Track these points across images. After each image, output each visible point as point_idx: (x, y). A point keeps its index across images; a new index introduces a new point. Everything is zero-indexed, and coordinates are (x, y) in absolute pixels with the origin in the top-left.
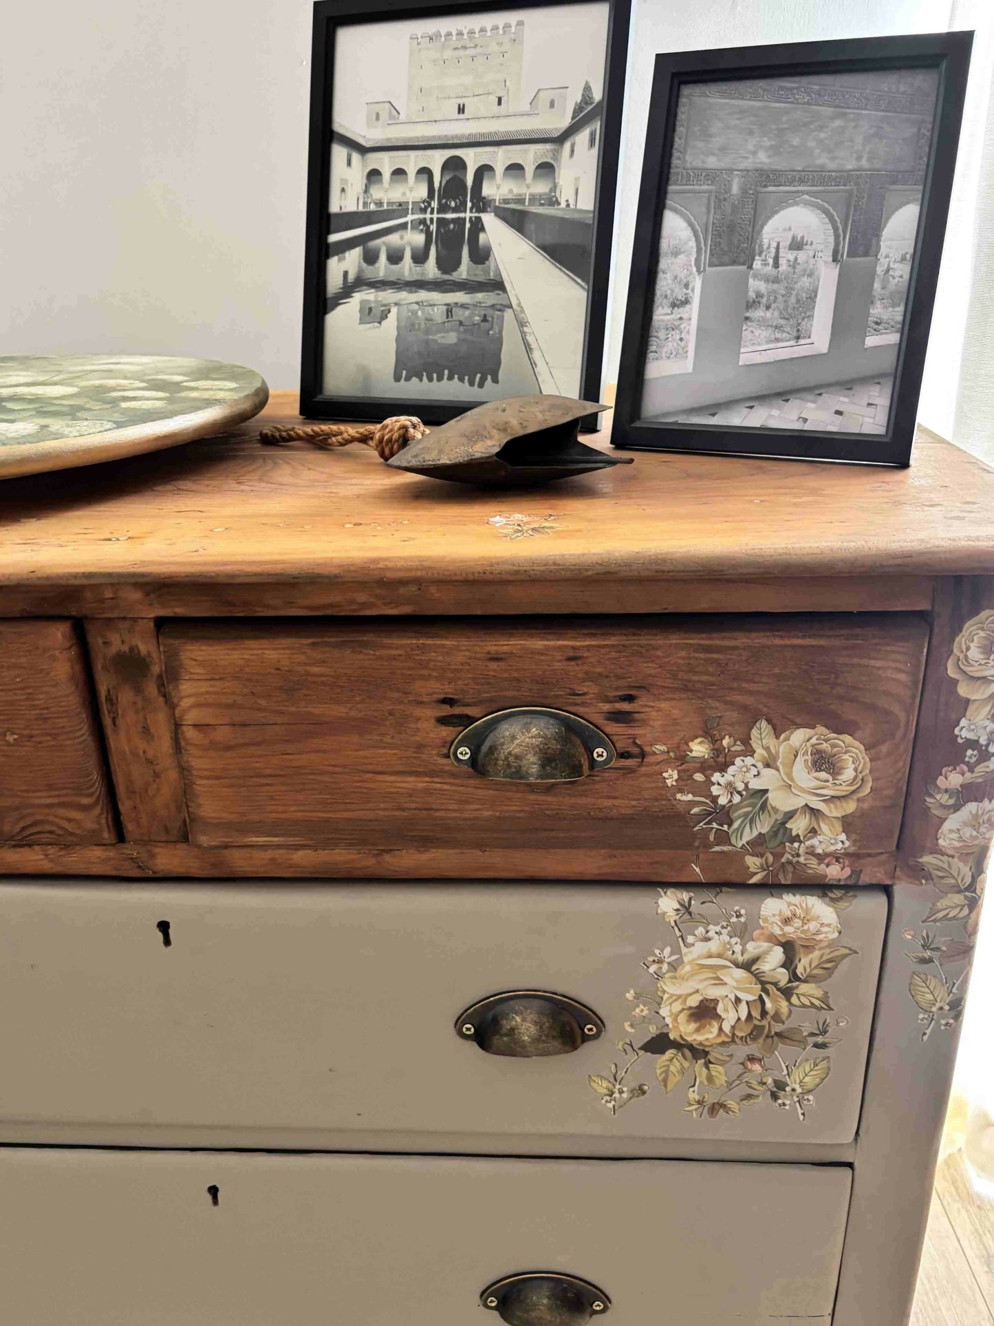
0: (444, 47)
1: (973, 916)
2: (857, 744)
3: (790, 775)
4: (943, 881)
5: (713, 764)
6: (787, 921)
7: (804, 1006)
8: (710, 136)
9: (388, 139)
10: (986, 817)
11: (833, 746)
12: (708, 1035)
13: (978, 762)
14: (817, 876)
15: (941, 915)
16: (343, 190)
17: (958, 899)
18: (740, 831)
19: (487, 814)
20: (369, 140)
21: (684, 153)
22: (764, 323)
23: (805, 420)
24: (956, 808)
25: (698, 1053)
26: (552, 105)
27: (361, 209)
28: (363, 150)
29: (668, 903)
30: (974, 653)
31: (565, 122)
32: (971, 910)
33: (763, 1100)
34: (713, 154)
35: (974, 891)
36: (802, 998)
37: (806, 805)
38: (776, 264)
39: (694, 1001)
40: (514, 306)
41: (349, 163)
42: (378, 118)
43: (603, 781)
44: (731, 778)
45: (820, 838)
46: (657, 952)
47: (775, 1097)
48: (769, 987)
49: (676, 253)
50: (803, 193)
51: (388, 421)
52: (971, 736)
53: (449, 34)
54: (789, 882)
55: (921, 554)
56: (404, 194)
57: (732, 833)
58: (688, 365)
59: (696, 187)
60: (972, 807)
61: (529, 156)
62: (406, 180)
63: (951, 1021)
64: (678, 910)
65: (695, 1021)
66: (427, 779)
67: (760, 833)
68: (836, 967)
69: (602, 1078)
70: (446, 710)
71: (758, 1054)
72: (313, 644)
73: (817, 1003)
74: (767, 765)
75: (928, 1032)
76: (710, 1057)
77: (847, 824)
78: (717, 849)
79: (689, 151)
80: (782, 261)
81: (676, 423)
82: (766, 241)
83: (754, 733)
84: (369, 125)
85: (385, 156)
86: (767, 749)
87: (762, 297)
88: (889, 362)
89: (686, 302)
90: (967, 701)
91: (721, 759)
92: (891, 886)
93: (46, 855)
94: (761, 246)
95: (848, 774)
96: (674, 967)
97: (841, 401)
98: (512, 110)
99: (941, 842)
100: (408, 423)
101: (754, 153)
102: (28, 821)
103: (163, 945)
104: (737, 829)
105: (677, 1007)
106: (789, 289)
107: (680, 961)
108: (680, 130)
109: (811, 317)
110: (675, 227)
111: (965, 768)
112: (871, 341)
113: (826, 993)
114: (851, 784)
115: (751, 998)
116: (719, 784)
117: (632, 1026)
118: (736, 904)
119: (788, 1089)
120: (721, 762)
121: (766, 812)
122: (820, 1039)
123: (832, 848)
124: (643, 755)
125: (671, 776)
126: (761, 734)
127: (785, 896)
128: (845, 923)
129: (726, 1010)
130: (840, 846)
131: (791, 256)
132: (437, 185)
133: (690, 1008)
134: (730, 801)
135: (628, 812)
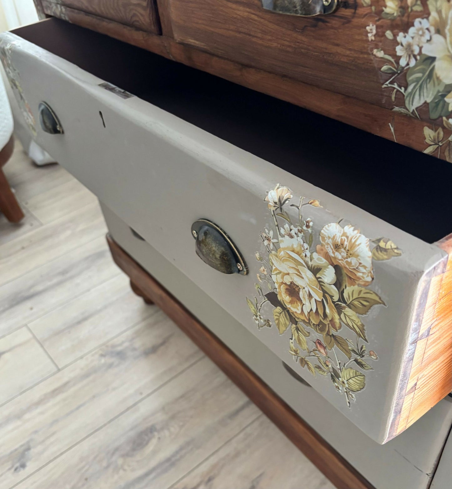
5: (399, 23)
6: (337, 247)
7: (349, 326)
12: (296, 310)
18: (412, 94)
25: (292, 318)
36: (347, 319)
44: (410, 40)
46: (267, 231)
47: (333, 379)
48: (327, 296)
57: (407, 97)
64: (276, 203)
65: (289, 296)
67: (425, 102)
68: (369, 307)
69: (251, 302)
71: (323, 343)
73: (356, 328)
74: (438, 31)
76: (298, 326)
78: (397, 109)
86: (439, 12)
91: (405, 19)
96: (276, 248)
104: (410, 94)
105: (280, 278)
107: (278, 245)
113: (362, 325)
115: (318, 298)
116: (402, 45)
117: (260, 278)
119: (340, 379)
120: (405, 21)
121: (432, 82)
122: (359, 358)
124: (355, 6)
125: (372, 29)
129: (304, 298)
133: (286, 284)
134: (408, 64)
135: (345, 60)
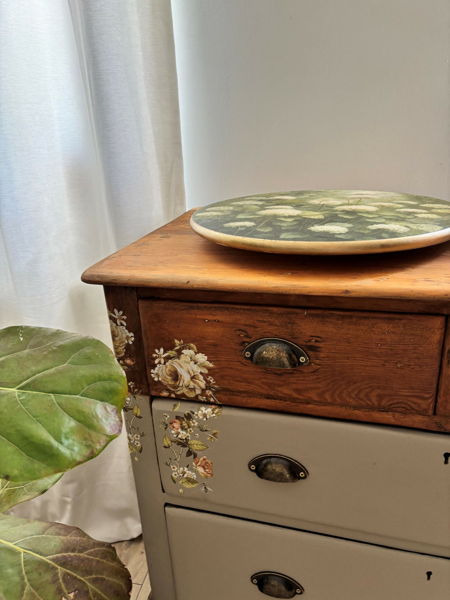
93: (394, 416)
102: (396, 401)
103: (444, 463)
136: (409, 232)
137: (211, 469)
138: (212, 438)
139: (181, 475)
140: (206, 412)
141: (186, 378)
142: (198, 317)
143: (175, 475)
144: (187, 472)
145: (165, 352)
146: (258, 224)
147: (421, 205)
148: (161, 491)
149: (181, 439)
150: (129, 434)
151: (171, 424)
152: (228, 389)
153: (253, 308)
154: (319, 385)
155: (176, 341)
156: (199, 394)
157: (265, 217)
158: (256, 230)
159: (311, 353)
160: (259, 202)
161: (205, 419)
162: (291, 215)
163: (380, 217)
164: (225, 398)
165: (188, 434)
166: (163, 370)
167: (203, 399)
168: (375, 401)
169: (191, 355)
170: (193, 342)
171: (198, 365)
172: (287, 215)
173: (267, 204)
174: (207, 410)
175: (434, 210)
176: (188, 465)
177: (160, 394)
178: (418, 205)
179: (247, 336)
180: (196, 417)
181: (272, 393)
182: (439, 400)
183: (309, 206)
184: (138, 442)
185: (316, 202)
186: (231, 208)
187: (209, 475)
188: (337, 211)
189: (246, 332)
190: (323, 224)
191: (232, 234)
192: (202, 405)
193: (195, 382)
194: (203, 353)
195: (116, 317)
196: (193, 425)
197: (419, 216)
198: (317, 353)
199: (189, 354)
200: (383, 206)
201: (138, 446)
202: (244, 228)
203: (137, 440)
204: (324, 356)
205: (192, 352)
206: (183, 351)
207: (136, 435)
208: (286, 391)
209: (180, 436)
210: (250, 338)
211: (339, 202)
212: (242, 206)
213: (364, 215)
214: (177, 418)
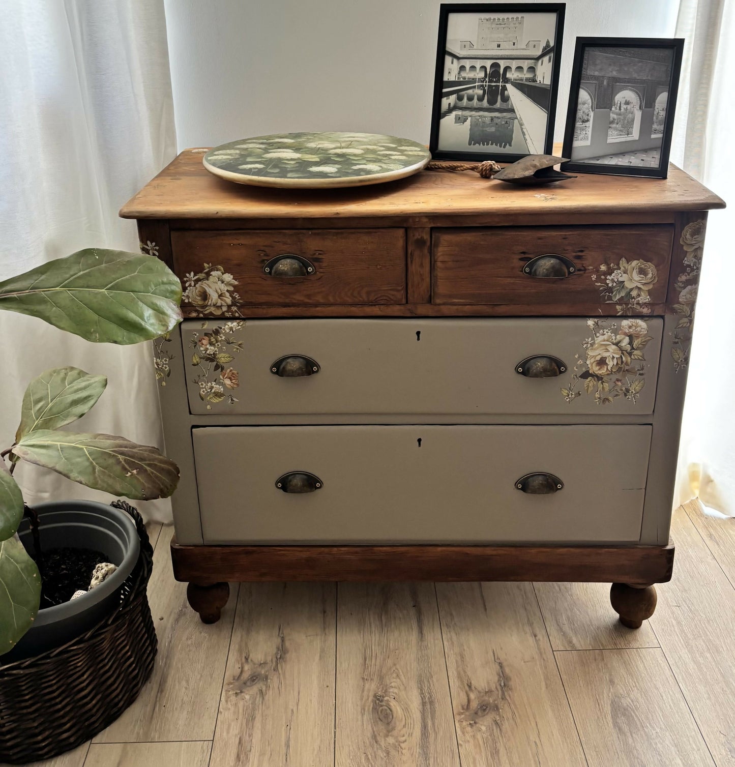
0: (492, 23)
1: (691, 326)
2: (653, 266)
3: (631, 276)
4: (681, 313)
5: (607, 273)
6: (630, 327)
7: (636, 359)
8: (596, 65)
9: (468, 55)
10: (694, 291)
11: (645, 266)
12: (603, 371)
13: (690, 272)
14: (640, 312)
15: (681, 326)
16: (449, 72)
17: (686, 320)
18: (616, 295)
19: (534, 291)
20: (461, 54)
21: (586, 70)
22: (616, 129)
23: (631, 162)
24: (684, 288)
25: (599, 378)
26: (534, 46)
27: (457, 80)
28: (458, 58)
29: (591, 322)
30: (688, 236)
31: (539, 53)
32: (690, 324)
33: (621, 396)
34: (597, 71)
35: (691, 317)
36: (635, 356)
37: (637, 286)
38: (620, 109)
39: (598, 358)
40: (518, 118)
41: (452, 63)
42: (465, 46)
43: (572, 279)
44: (613, 277)
45: (641, 297)
46: (586, 340)
47: (626, 395)
48: (624, 352)
49: (584, 104)
50: (629, 86)
51: (484, 163)
52: (688, 263)
53: (494, 19)
54: (630, 315)
55: (671, 205)
56: (475, 75)
57: (613, 296)
58: (588, 143)
59: (591, 82)
60: (689, 287)
61: (526, 64)
62: (476, 70)
63: (685, 365)
64: (594, 325)
65: (599, 366)
66: (514, 279)
67: (621, 296)
68: (646, 344)
69: (565, 389)
70: (523, 256)
71: (620, 378)
72: (483, 235)
73: (640, 358)
74: (624, 273)
75: (677, 370)
76: (603, 380)
77: (650, 292)
78: (608, 302)
79: (589, 69)
80: (622, 108)
81: (584, 163)
82: (616, 101)
83: (621, 262)
84: (461, 49)
85: (467, 61)
86: (625, 267)
87: (615, 120)
88: (659, 143)
89: (588, 121)
90: (687, 252)
92: (664, 316)
93: (380, 309)
94: (614, 103)
95: (650, 275)
96: (592, 345)
97: (644, 156)
98: (519, 47)
99: (680, 300)
100: (492, 164)
101: (612, 72)
102: (379, 295)
103: (417, 340)
105: (593, 360)
106: (625, 118)
107: (594, 343)
108: (585, 62)
109: (632, 128)
110: (584, 95)
111: (687, 274)
112: (653, 136)
113: (643, 354)
114: (651, 279)
115: (618, 356)
116: (609, 279)
117: (577, 368)
118: (613, 322)
119: (630, 392)
120: (610, 272)
121: (624, 289)
122: (641, 372)
123: (645, 301)
124: (585, 270)
125: (594, 277)
126: (623, 262)
127: (629, 320)
128: (650, 328)
129: (609, 361)
130: (647, 300)
131: (625, 107)
132: (488, 72)
133: (597, 361)
134: (612, 285)
135: (579, 289)
136: (380, 170)
137: (237, 379)
138: (237, 349)
139: (209, 390)
140: (232, 325)
141: (214, 297)
142: (224, 242)
143: (204, 391)
144: (215, 386)
145: (195, 275)
146: (267, 166)
147: (399, 148)
148: (189, 413)
149: (209, 355)
150: (158, 359)
151: (200, 341)
152: (251, 302)
153: (270, 231)
154: (323, 289)
155: (206, 265)
156: (225, 311)
157: (271, 160)
158: (267, 171)
159: (316, 264)
160: (261, 145)
161: (231, 332)
162: (293, 158)
163: (364, 159)
164: (248, 312)
165: (216, 348)
166: (193, 292)
167: (228, 315)
168: (364, 296)
169: (218, 275)
170: (220, 264)
171: (225, 284)
172: (289, 158)
173: (270, 147)
174: (234, 324)
175: (406, 153)
176: (216, 379)
177: (190, 315)
178: (396, 147)
179: (266, 255)
180: (224, 331)
181: (287, 301)
182: (409, 292)
183: (307, 150)
184: (167, 366)
185: (312, 145)
186: (238, 152)
187: (235, 386)
188: (330, 154)
189: (265, 251)
190: (319, 166)
191: (249, 174)
192: (227, 321)
193: (222, 300)
194: (229, 273)
195: (149, 248)
196: (220, 339)
197: (393, 157)
198: (321, 264)
199: (217, 275)
200: (368, 149)
201: (166, 370)
202: (257, 170)
203: (166, 364)
204: (326, 265)
205: (219, 273)
206: (211, 273)
207: (165, 359)
208: (298, 297)
209: (208, 352)
210: (268, 256)
211: (333, 146)
212: (246, 149)
213: (351, 158)
214: (206, 334)
